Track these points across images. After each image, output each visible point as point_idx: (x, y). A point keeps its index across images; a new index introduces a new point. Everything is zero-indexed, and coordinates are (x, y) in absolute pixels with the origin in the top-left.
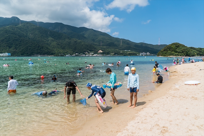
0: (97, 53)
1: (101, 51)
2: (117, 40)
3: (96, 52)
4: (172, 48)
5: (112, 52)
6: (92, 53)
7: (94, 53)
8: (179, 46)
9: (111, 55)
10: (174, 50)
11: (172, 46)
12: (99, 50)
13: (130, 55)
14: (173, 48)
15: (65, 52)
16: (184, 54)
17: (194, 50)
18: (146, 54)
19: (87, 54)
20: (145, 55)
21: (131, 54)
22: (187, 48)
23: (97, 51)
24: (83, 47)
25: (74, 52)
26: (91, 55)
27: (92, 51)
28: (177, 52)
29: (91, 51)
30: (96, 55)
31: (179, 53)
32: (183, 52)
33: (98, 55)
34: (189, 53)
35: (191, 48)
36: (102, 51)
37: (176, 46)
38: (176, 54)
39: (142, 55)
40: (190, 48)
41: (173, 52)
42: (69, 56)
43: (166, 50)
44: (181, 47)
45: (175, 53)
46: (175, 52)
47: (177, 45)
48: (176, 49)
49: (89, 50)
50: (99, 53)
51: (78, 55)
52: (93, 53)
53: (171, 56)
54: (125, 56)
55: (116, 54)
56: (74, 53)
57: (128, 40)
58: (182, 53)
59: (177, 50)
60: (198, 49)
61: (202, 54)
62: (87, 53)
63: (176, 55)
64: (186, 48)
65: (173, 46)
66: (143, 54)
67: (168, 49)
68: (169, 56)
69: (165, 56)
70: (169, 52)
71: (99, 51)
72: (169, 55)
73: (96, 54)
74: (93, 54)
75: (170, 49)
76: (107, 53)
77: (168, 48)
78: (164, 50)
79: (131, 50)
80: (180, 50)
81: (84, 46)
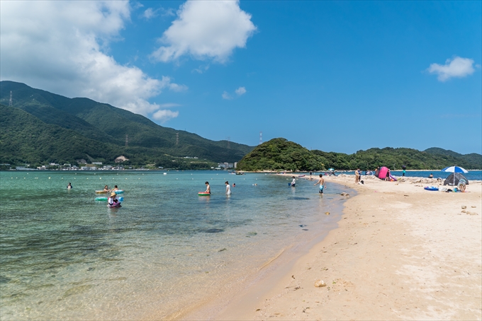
0: (112, 162)
1: (123, 158)
2: (170, 132)
3: (111, 160)
4: (270, 151)
5: (152, 161)
6: (97, 163)
7: (105, 164)
8: (285, 146)
9: (148, 168)
10: (275, 156)
11: (271, 146)
12: (119, 156)
13: (194, 167)
14: (272, 150)
15: (18, 158)
16: (297, 166)
17: (322, 157)
18: (231, 166)
19: (84, 165)
20: (229, 169)
21: (197, 165)
22: (305, 152)
23: (112, 158)
24: (73, 146)
25: (46, 159)
26: (94, 168)
27: (101, 157)
28: (279, 160)
29: (96, 157)
30: (110, 166)
31: (285, 162)
32: (294, 161)
33: (113, 169)
34: (307, 163)
35: (316, 152)
36: (126, 157)
37: (279, 147)
38: (279, 165)
39: (222, 168)
40: (312, 151)
41: (271, 161)
42: (28, 169)
43: (257, 155)
44: (290, 149)
45: (277, 163)
46: (276, 160)
47: (282, 145)
48: (280, 152)
49: (90, 155)
50: (117, 164)
51: (54, 167)
52: (101, 163)
53: (265, 171)
54: (181, 169)
55: (160, 165)
56: (44, 162)
57: (195, 134)
58: (291, 163)
59: (282, 156)
60: (330, 155)
61: (337, 165)
62: (83, 161)
63: (277, 168)
64: (301, 151)
65: (273, 147)
66: (224, 166)
67: (262, 154)
68: (259, 171)
69: (251, 170)
70: (263, 159)
71: (119, 158)
72: (259, 169)
73: (109, 164)
74: (102, 166)
75: (265, 153)
76: (137, 163)
77: (262, 151)
78: (253, 156)
79: (199, 158)
80: (288, 155)
81: (76, 143)
